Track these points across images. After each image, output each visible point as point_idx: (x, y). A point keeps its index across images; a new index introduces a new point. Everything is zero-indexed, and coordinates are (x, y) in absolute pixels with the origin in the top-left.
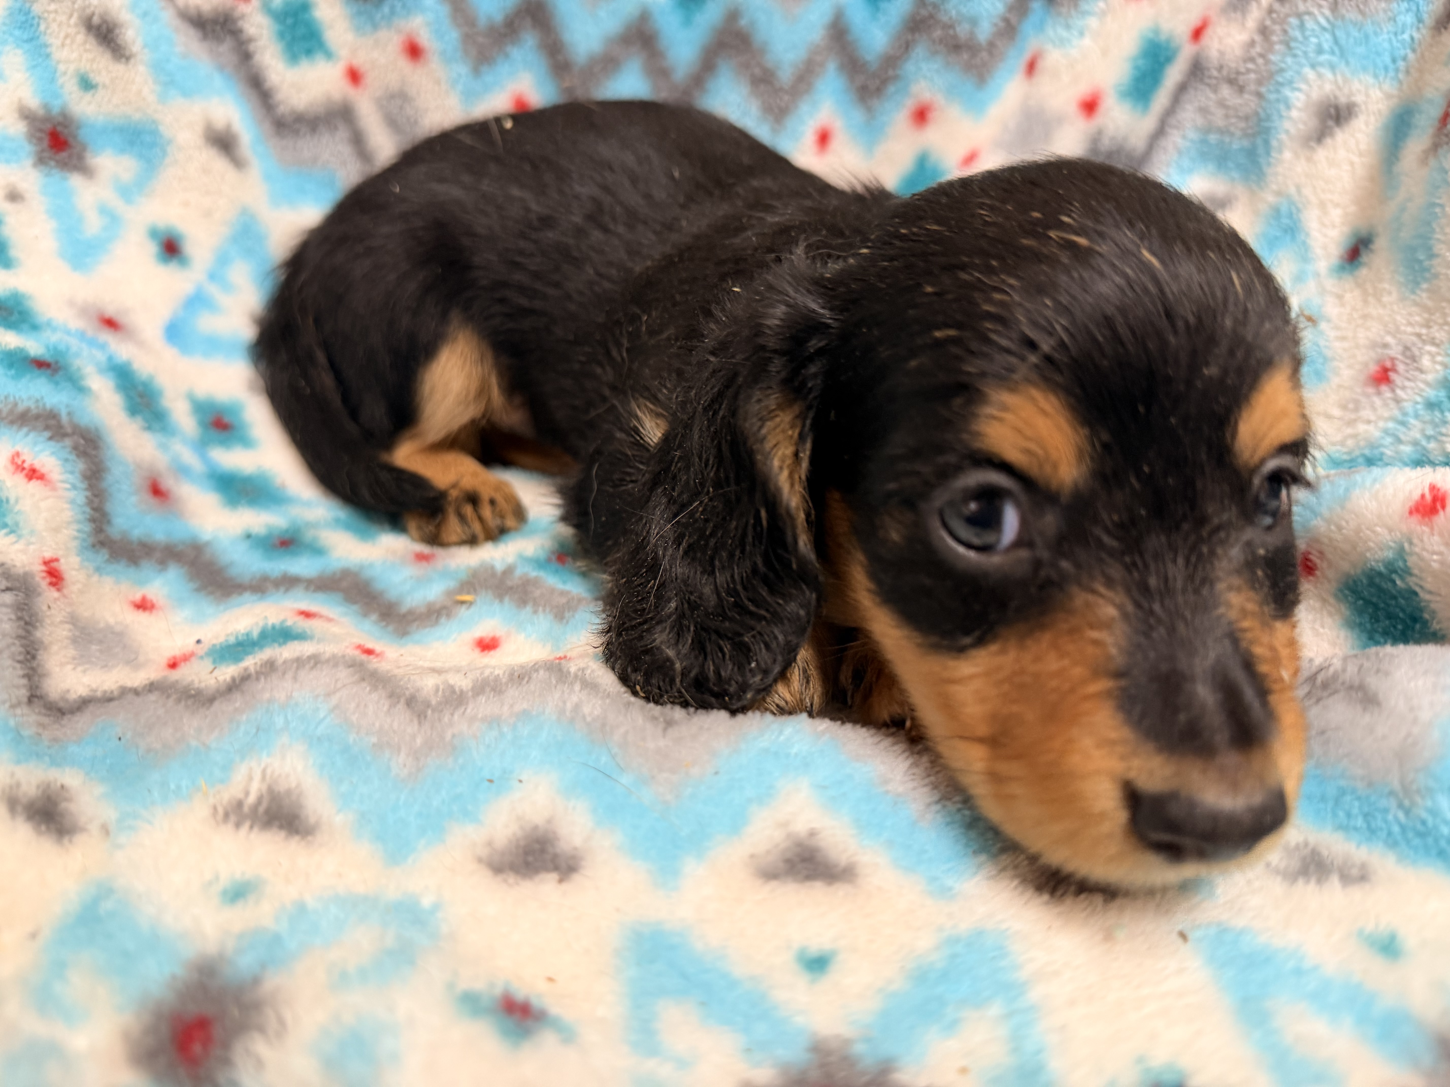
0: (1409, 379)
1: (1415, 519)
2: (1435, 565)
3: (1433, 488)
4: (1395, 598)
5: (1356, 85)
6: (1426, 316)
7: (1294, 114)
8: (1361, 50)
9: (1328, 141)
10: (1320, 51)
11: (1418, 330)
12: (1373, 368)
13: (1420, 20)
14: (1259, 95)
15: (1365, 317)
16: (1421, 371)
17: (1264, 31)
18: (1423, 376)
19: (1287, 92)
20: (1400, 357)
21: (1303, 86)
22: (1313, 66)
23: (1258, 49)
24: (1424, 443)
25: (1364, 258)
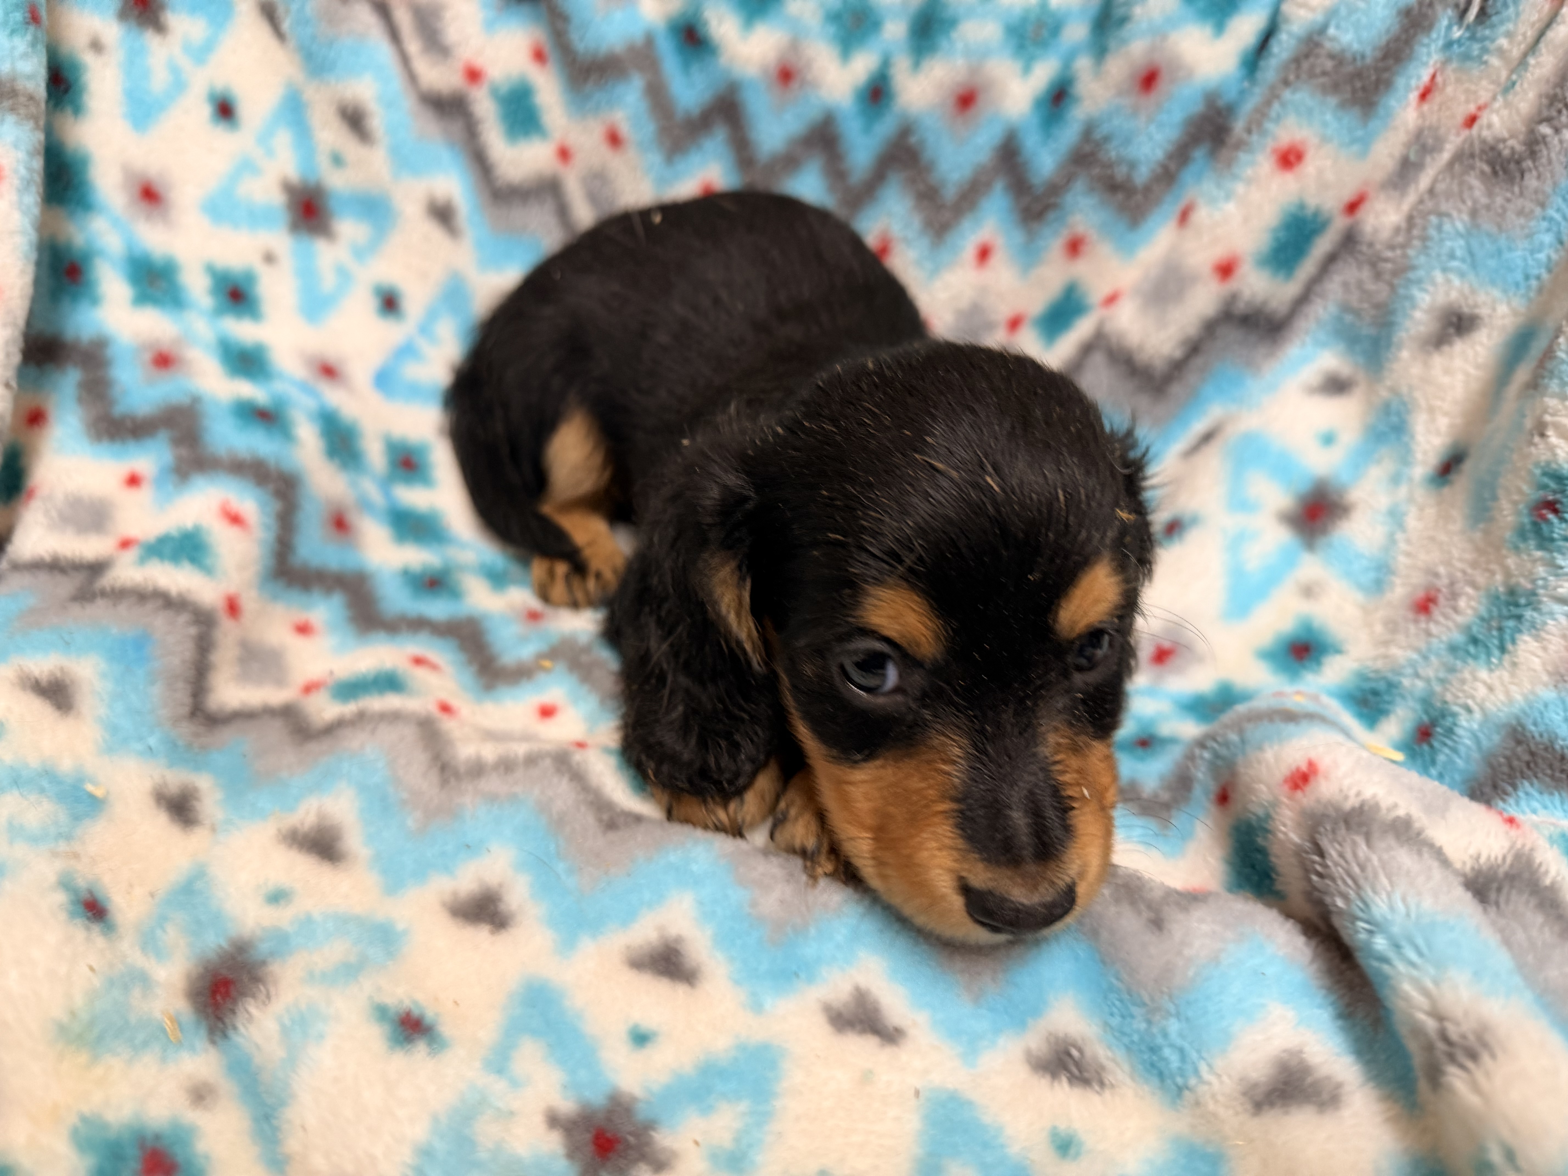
0: (1443, 615)
6: (1475, 556)
8: (1492, 263)
9: (1446, 348)
10: (1452, 256)
11: (1465, 567)
13: (1559, 241)
14: (1391, 287)
15: (1432, 539)
17: (1410, 221)
18: (1455, 617)
19: (1415, 291)
20: (1444, 590)
23: (1400, 239)
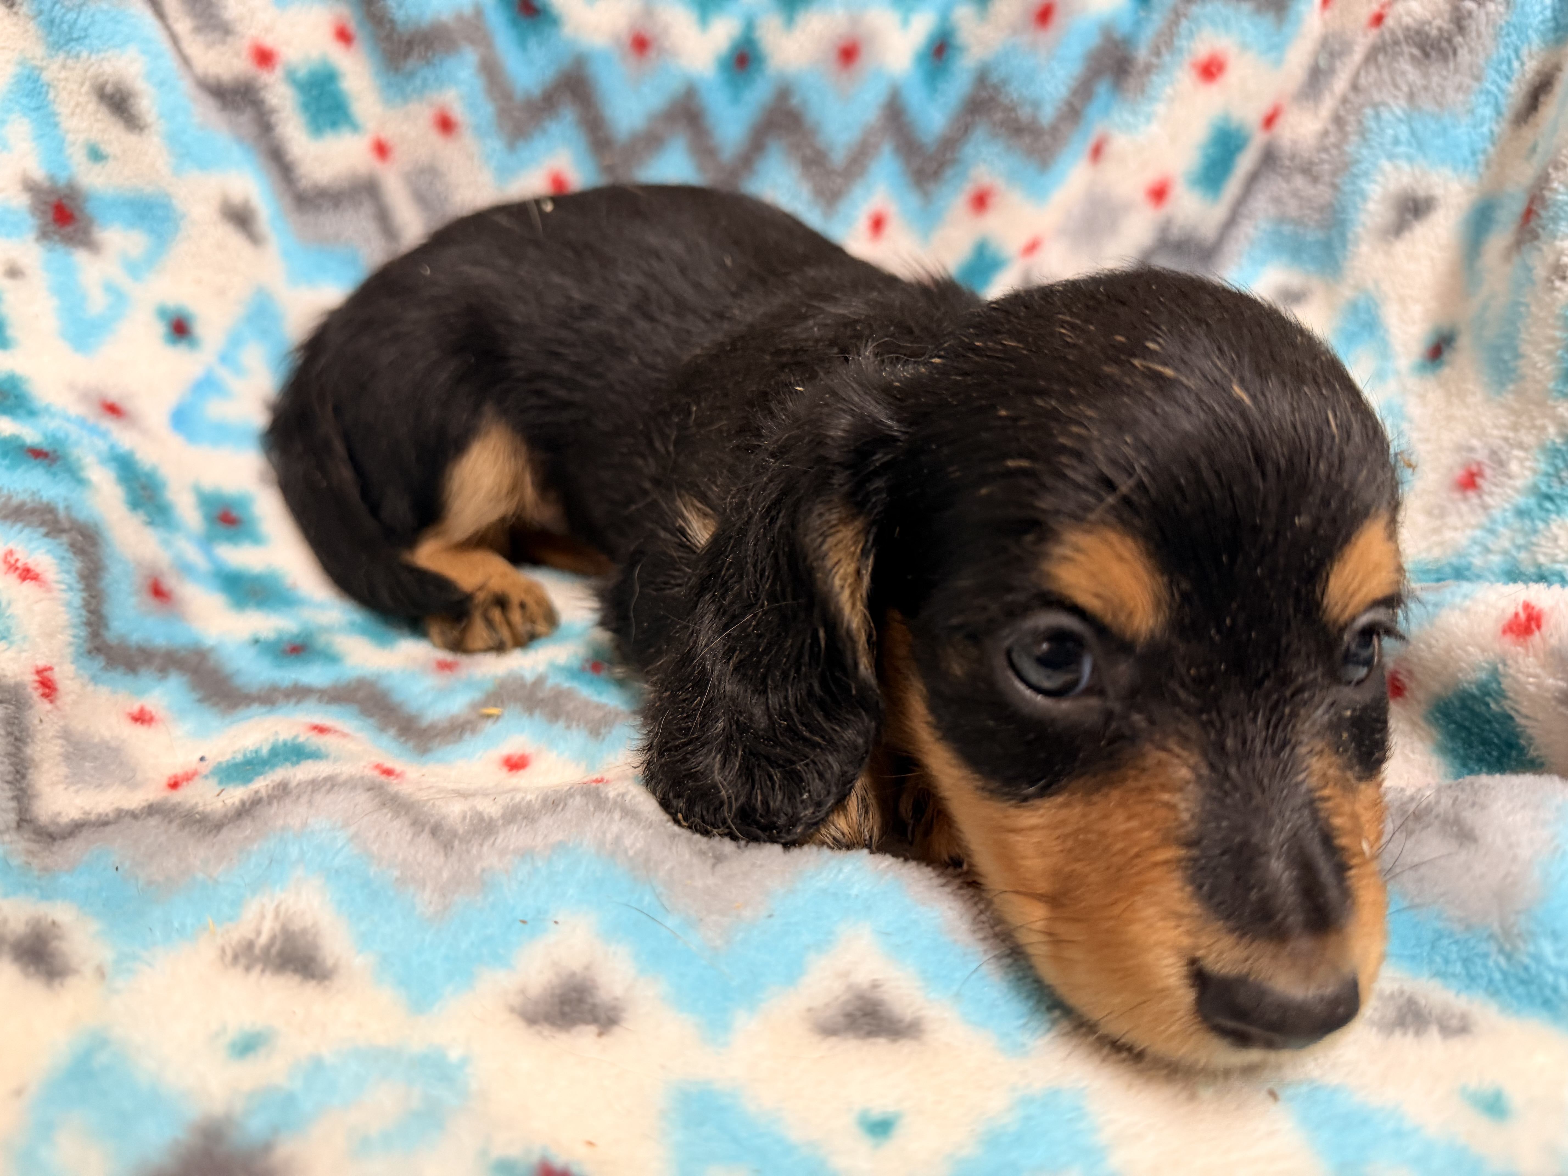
0: (1496, 485)
1: (1509, 638)
2: (1532, 688)
3: (1527, 606)
4: (1489, 722)
5: (1435, 178)
6: (1513, 418)
7: (1371, 206)
8: (1439, 142)
9: (1407, 235)
10: (1396, 142)
11: (1504, 433)
12: (1459, 473)
13: (1499, 113)
14: (1334, 186)
15: (1450, 418)
16: (1510, 476)
17: (1338, 121)
18: (1511, 482)
19: (1363, 184)
20: (1487, 461)
21: (1380, 178)
22: (1391, 157)
23: (1332, 139)
24: (1514, 552)
25: (1447, 356)
